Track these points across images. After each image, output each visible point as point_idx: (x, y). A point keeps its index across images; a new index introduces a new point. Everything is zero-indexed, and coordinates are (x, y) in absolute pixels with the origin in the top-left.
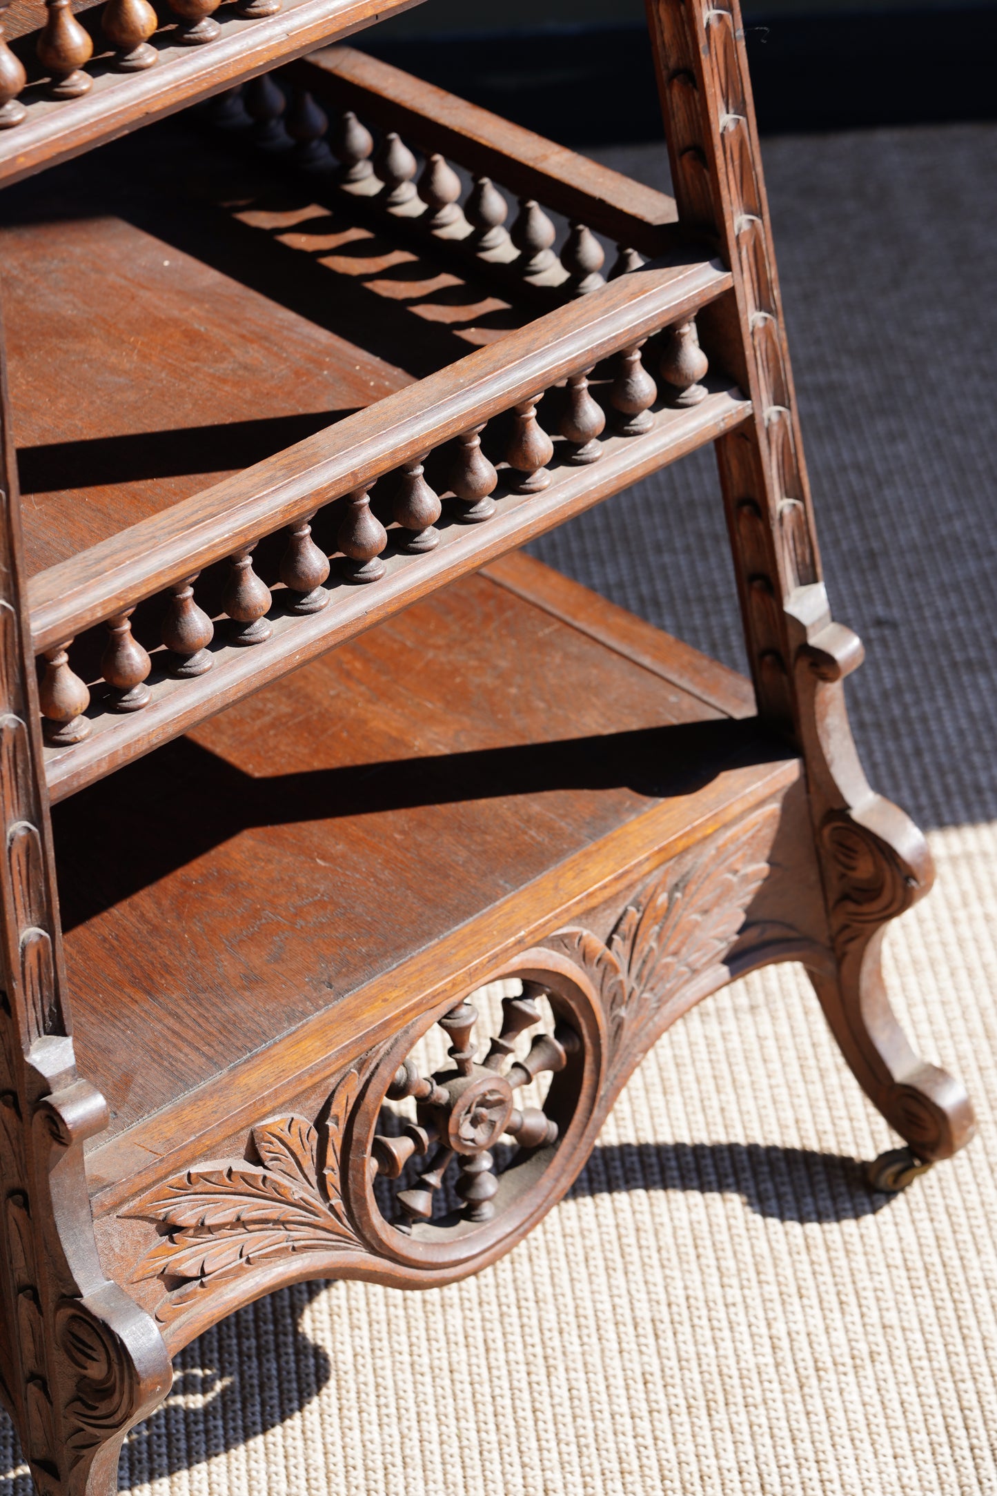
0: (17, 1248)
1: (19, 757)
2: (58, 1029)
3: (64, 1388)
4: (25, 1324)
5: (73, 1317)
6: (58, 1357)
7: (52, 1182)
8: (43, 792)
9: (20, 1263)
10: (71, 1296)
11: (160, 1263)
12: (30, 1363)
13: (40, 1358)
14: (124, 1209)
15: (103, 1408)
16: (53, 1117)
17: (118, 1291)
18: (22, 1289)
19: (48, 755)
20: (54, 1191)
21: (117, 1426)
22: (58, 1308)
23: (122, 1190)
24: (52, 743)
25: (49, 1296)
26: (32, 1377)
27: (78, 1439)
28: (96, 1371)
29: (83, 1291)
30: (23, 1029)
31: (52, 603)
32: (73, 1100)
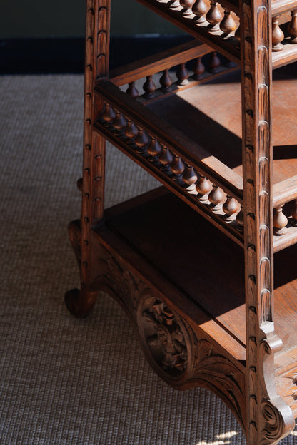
0: (251, 383)
1: (266, 238)
2: (270, 320)
3: (261, 426)
4: (251, 406)
5: (266, 405)
6: (260, 417)
7: (264, 364)
8: (272, 249)
9: (252, 388)
10: (267, 399)
11: (293, 391)
12: (252, 418)
13: (255, 417)
14: (284, 375)
15: (273, 433)
16: (267, 346)
17: (281, 399)
18: (251, 396)
19: (274, 238)
20: (264, 367)
21: (277, 439)
22: (262, 402)
23: (284, 369)
24: (275, 235)
25: (260, 398)
26: (252, 422)
27: (264, 442)
28: (272, 422)
29: (270, 398)
30: (260, 319)
31: (279, 193)
32: (273, 341)
